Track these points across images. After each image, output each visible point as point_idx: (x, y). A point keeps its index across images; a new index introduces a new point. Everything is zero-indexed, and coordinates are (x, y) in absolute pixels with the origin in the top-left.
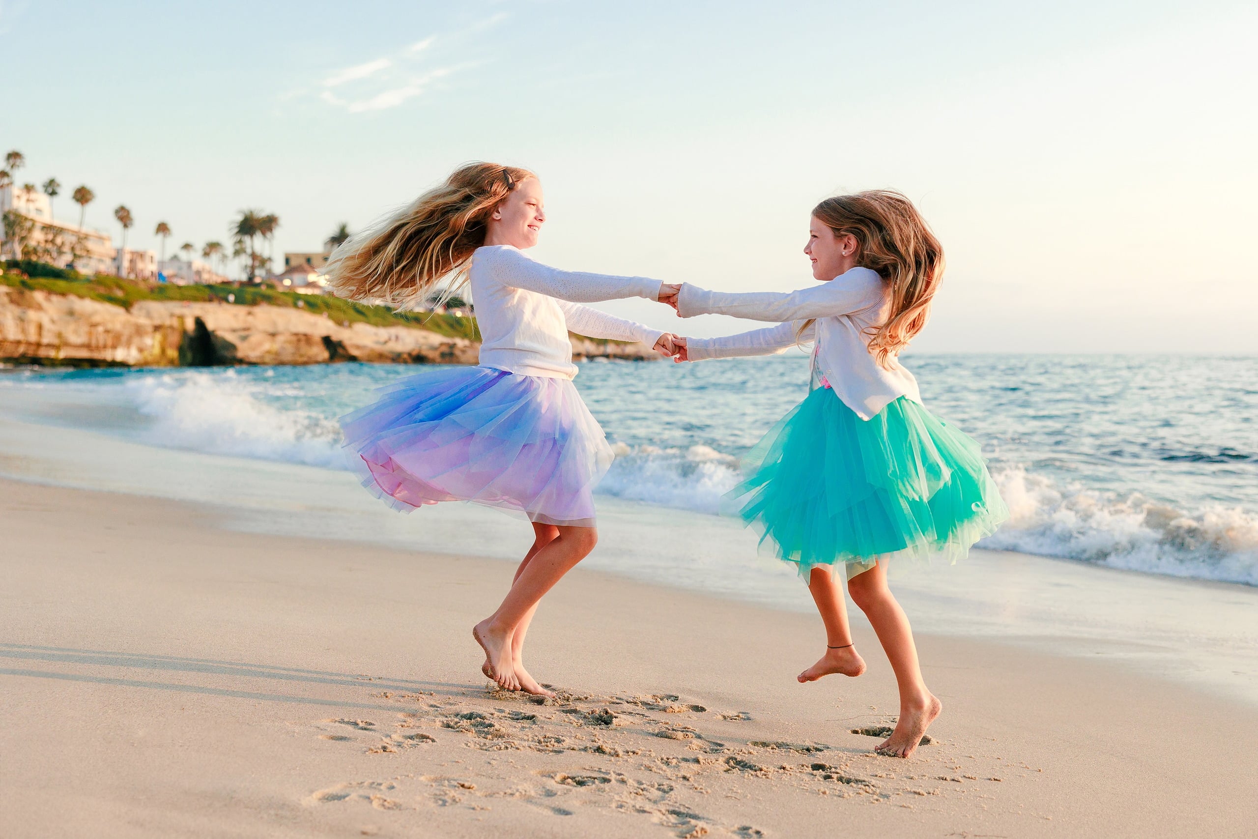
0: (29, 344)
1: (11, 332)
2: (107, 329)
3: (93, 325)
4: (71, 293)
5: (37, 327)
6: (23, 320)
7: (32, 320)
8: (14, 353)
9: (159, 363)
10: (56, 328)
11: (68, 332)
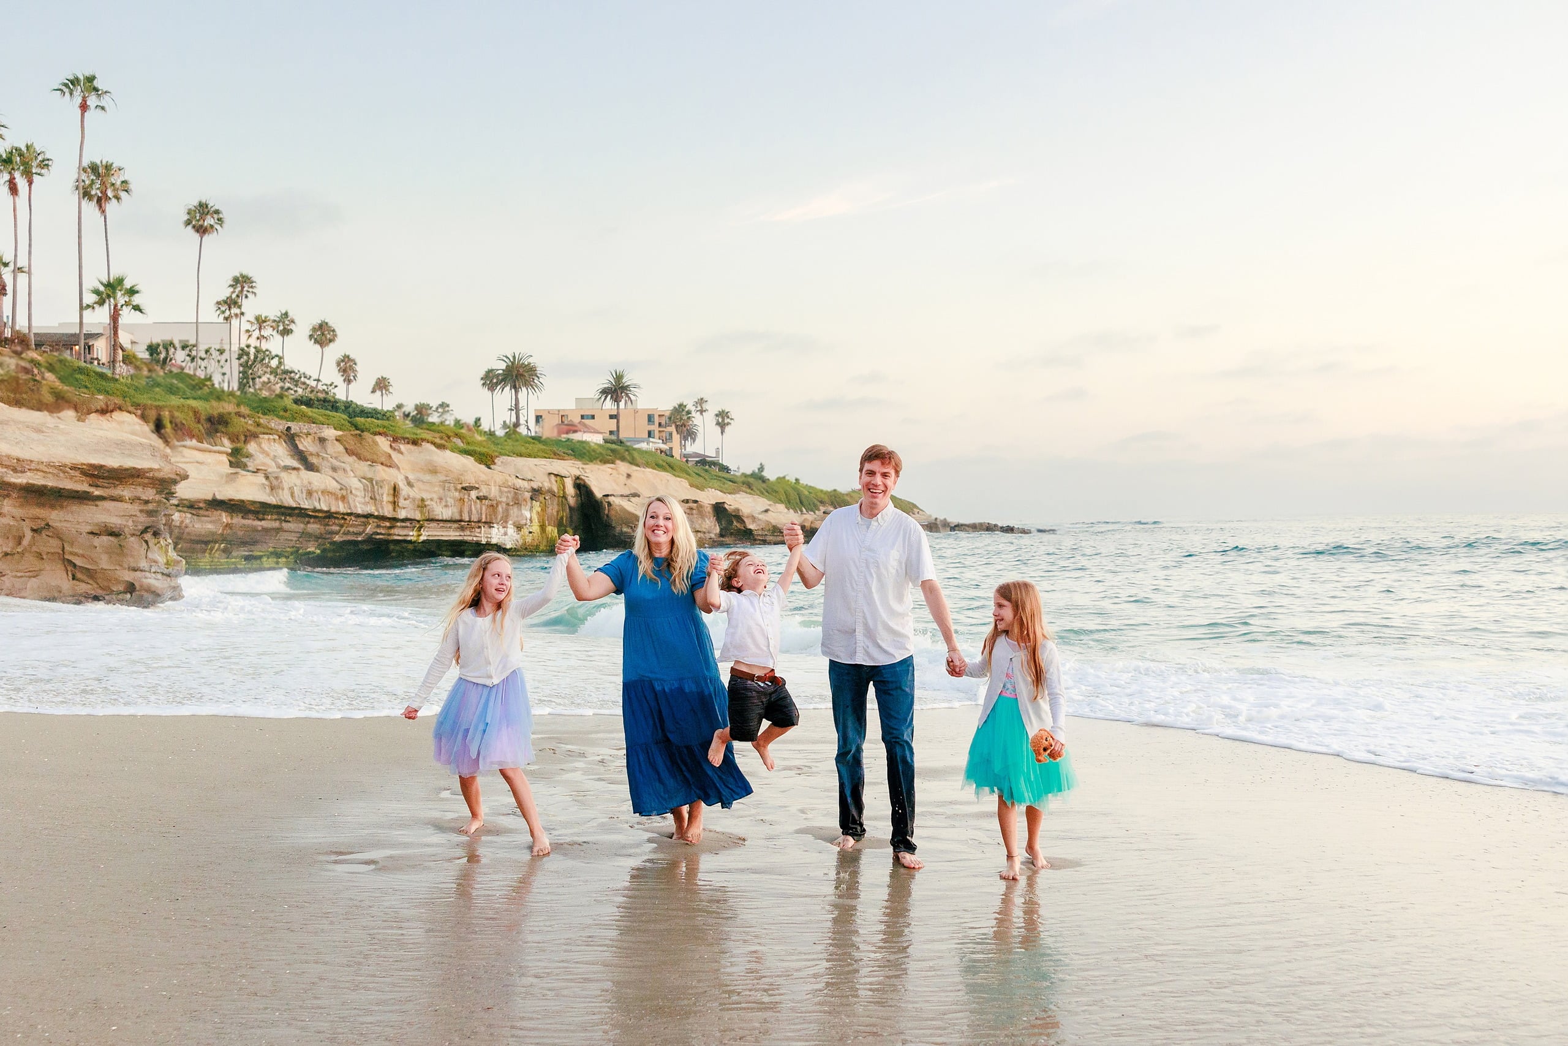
0: (383, 518)
1: (357, 499)
2: (481, 494)
3: (464, 488)
4: (423, 440)
5: (392, 492)
6: (371, 480)
7: (382, 481)
8: (360, 534)
9: (538, 546)
10: (415, 493)
11: (432, 500)
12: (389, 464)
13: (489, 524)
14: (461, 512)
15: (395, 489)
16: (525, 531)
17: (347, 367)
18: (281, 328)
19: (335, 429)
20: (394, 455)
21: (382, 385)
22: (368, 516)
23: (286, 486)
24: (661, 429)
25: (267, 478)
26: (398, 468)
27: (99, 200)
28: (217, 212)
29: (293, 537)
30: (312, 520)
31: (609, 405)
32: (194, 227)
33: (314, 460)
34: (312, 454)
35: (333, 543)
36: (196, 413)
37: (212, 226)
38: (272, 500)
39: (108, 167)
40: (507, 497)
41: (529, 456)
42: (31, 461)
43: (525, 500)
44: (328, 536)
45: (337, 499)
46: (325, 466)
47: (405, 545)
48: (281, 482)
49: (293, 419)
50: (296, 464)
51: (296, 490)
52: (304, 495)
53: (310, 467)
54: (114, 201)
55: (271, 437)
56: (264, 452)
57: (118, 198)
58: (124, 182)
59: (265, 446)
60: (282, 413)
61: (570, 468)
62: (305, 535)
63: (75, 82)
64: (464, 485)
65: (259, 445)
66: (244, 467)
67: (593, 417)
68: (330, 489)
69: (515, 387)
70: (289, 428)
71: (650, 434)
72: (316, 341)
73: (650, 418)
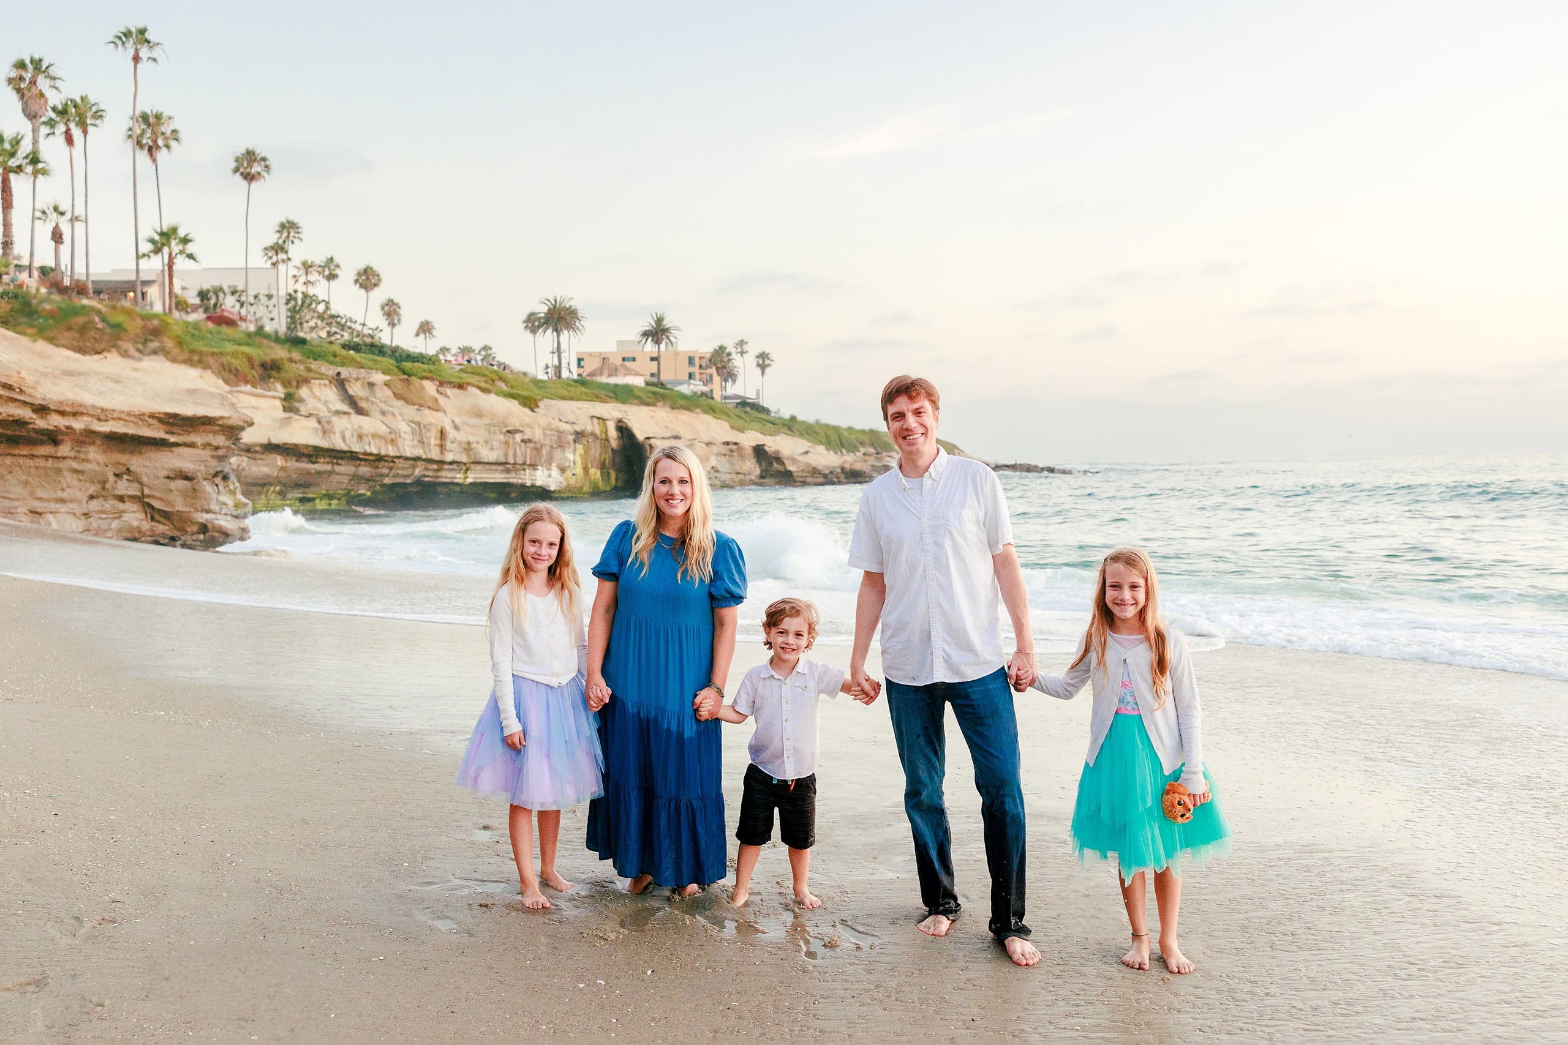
0: (430, 461)
1: (406, 442)
2: (526, 437)
3: (509, 432)
4: (468, 384)
5: (439, 435)
6: (419, 424)
7: (430, 424)
8: (409, 476)
9: (581, 488)
10: (461, 436)
11: (478, 443)
12: (436, 408)
13: (534, 466)
14: (506, 455)
15: (442, 434)
16: (569, 473)
17: (391, 311)
18: (327, 273)
19: (384, 373)
20: (441, 399)
21: (425, 328)
22: (417, 459)
23: (337, 430)
24: (702, 371)
25: (319, 422)
26: (445, 412)
27: (150, 149)
28: (264, 159)
29: (345, 480)
30: (362, 463)
31: (650, 347)
32: (242, 174)
33: (363, 405)
34: (361, 399)
35: (383, 485)
36: (250, 359)
37: (259, 174)
38: (324, 444)
39: (158, 117)
40: (551, 440)
41: (572, 399)
42: (114, 411)
43: (568, 443)
44: (378, 479)
45: (386, 442)
46: (374, 411)
47: (451, 487)
48: (333, 426)
49: (343, 364)
50: (345, 408)
51: (348, 434)
52: (355, 439)
53: (360, 411)
54: (164, 150)
55: (322, 382)
56: (315, 396)
57: (168, 146)
58: (174, 131)
59: (316, 390)
60: (331, 358)
61: (612, 411)
62: (357, 478)
63: (127, 34)
64: (509, 428)
65: (311, 390)
66: (296, 411)
67: (634, 359)
68: (379, 432)
69: (557, 331)
70: (339, 374)
71: (691, 376)
72: (361, 286)
73: (691, 361)
